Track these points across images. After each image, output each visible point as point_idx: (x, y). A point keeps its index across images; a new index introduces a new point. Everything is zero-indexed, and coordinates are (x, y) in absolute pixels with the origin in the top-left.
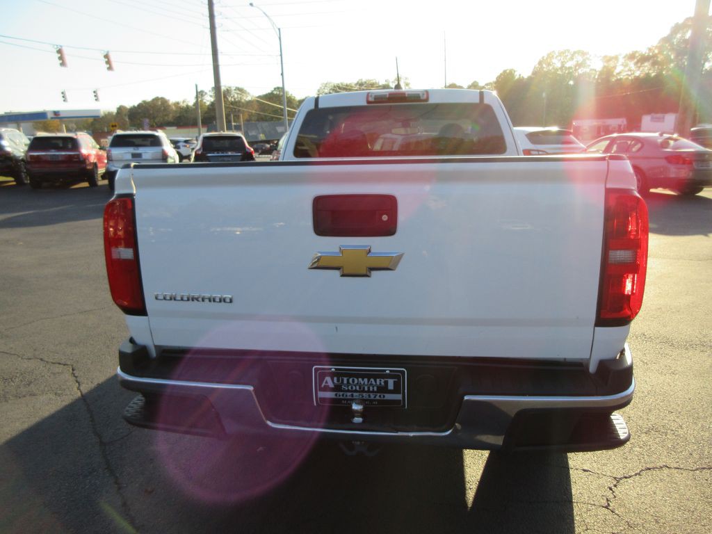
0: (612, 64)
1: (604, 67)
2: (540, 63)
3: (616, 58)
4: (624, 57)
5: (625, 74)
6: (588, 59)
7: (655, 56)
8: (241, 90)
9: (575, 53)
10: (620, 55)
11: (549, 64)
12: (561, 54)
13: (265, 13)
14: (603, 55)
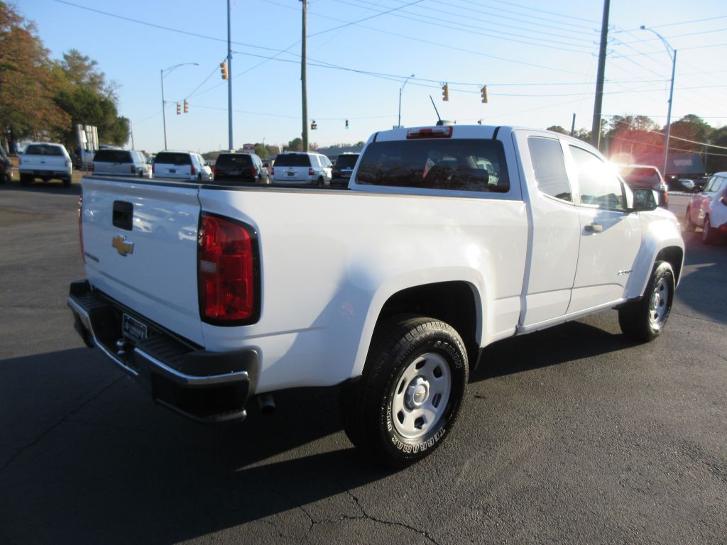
8: (643, 119)
13: (658, 35)
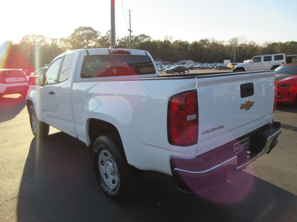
0: (55, 42)
1: (52, 43)
2: (23, 39)
3: (56, 39)
4: (60, 40)
5: (61, 46)
6: (45, 39)
7: (71, 40)
9: (39, 36)
10: (58, 38)
11: (28, 40)
12: (33, 36)
14: (51, 38)
